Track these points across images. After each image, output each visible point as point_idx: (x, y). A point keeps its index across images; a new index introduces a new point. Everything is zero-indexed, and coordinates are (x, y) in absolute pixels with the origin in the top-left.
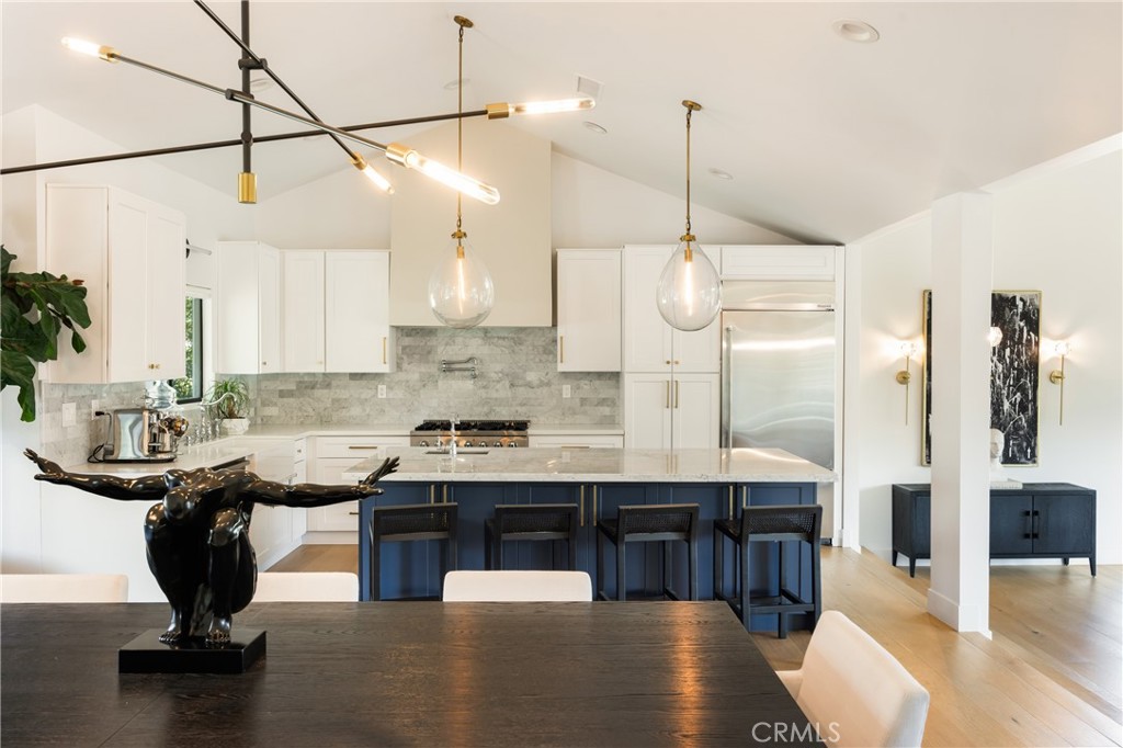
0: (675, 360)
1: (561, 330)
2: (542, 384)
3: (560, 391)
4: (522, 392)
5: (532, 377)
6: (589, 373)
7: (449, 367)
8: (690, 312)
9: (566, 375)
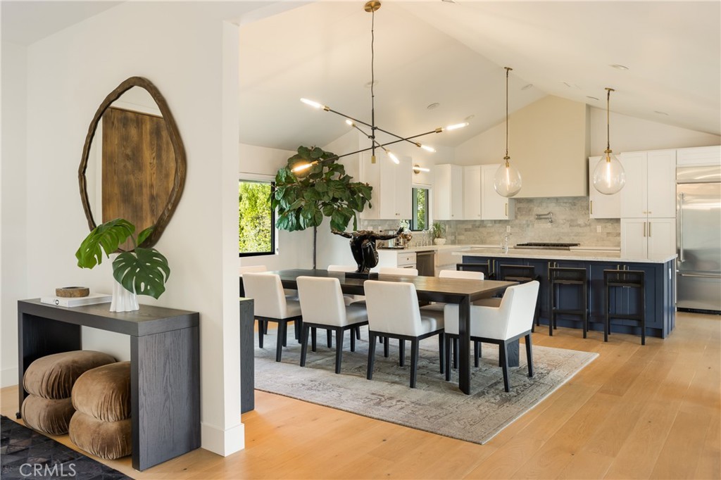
0: (649, 211)
1: (591, 198)
2: (586, 225)
3: (596, 229)
4: (577, 229)
5: (581, 221)
6: (611, 219)
7: (539, 217)
8: (609, 186)
9: (598, 220)
